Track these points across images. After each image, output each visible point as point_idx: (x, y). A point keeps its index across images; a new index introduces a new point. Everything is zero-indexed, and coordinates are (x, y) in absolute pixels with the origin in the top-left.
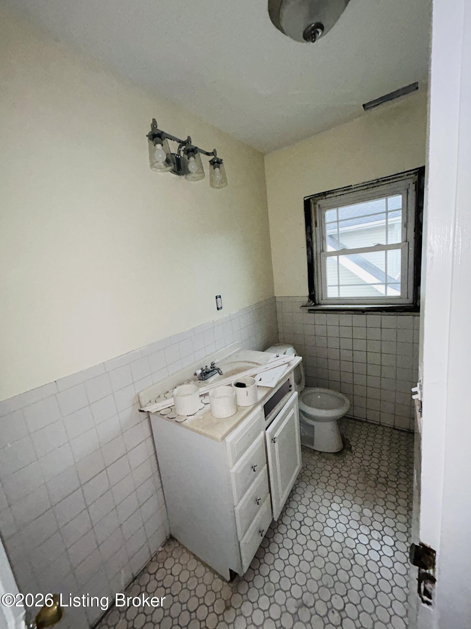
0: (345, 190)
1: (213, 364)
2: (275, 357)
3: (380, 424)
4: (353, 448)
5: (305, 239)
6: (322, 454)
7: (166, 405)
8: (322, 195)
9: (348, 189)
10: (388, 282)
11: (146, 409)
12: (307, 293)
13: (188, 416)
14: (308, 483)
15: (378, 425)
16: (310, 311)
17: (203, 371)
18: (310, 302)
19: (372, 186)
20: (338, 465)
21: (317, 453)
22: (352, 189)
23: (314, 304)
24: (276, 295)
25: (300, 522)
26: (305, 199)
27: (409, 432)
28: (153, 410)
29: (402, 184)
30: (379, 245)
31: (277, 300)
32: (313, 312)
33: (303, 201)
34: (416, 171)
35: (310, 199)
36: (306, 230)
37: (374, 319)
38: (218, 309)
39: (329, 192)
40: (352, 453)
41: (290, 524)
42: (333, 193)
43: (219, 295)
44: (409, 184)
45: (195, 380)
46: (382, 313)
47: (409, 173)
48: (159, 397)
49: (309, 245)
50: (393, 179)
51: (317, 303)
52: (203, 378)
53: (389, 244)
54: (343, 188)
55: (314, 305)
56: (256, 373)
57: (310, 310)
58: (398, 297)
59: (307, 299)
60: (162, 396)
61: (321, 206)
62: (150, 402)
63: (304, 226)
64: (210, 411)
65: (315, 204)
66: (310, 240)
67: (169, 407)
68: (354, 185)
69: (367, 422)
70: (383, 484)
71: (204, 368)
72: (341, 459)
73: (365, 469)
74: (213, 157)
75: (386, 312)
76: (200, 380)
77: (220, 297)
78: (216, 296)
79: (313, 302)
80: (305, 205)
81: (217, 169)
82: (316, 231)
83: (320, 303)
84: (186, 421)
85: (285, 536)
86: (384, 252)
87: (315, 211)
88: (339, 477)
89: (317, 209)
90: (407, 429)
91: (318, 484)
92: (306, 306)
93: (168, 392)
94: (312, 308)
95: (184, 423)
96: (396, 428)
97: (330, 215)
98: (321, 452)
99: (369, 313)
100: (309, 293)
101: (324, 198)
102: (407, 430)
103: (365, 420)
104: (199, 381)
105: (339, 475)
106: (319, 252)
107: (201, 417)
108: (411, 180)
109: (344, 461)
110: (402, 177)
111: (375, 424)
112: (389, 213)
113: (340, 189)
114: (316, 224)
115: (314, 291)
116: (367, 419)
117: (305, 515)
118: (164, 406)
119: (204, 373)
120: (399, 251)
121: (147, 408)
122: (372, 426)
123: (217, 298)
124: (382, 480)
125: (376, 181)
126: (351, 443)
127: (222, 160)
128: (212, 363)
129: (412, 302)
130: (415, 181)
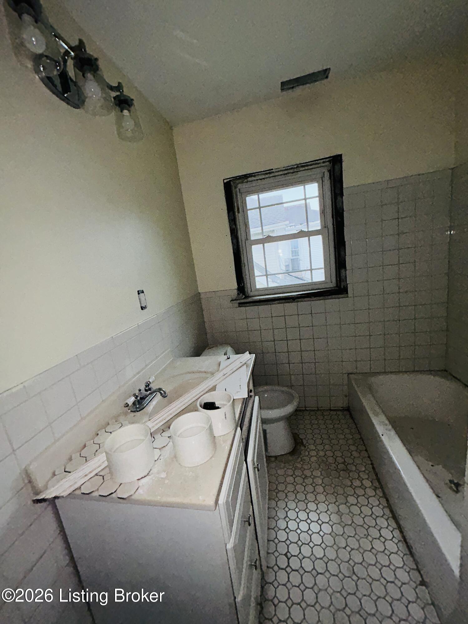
0: (267, 174)
1: (148, 385)
2: (227, 359)
3: (318, 409)
4: (305, 442)
5: (229, 225)
6: (278, 458)
7: (90, 472)
8: (243, 177)
9: (269, 172)
10: (313, 268)
11: (49, 494)
12: (235, 286)
13: (138, 480)
14: (277, 499)
15: (316, 410)
16: (240, 305)
17: (136, 397)
18: (239, 295)
19: (291, 171)
20: (298, 466)
21: (273, 459)
22: (273, 172)
23: (244, 296)
24: (199, 292)
25: (286, 555)
26: (225, 181)
27: (343, 410)
28: (64, 491)
29: (318, 171)
30: (302, 231)
31: (202, 296)
32: (244, 305)
33: (223, 183)
34: (331, 159)
35: (230, 181)
36: (229, 216)
37: (304, 305)
38: (142, 308)
39: (251, 175)
40: (305, 447)
41: (276, 564)
42: (255, 176)
43: (141, 290)
44: (324, 172)
45: (126, 414)
46: (311, 299)
47: (324, 160)
48: (70, 459)
49: (234, 233)
50: (311, 165)
51: (247, 295)
52: (137, 408)
53: (310, 230)
54: (264, 171)
55: (244, 298)
56: (214, 384)
57: (239, 303)
58: (323, 281)
59: (236, 292)
60: (76, 456)
61: (242, 191)
62: (54, 474)
63: (226, 211)
64: (175, 457)
65: (236, 187)
66: (234, 227)
67: (96, 475)
68: (275, 169)
69: (307, 410)
70: (344, 470)
71: (137, 393)
72: (298, 458)
73: (323, 460)
74: (118, 93)
75: (315, 297)
76: (134, 412)
77: (143, 292)
78: (138, 291)
79: (243, 295)
80: (225, 187)
81: (126, 112)
82: (240, 217)
83: (250, 295)
84: (140, 491)
85: (276, 584)
86: (307, 238)
87: (237, 195)
88: (304, 479)
89: (238, 194)
90: (342, 407)
91: (286, 496)
92: (236, 300)
93: (85, 446)
94: (243, 301)
95: (135, 497)
96: (332, 408)
97: (251, 201)
98: (276, 457)
99: (300, 300)
100: (238, 285)
101: (245, 181)
102: (341, 409)
103: (304, 409)
104: (133, 414)
105: (303, 476)
106: (243, 240)
107: (163, 475)
108: (326, 168)
109: (301, 458)
110: (318, 164)
111: (314, 410)
112: (307, 200)
113: (261, 172)
114: (238, 209)
115: (244, 283)
116: (305, 407)
117: (288, 542)
118: (86, 476)
119: (138, 401)
120: (320, 237)
121: (48, 491)
122: (312, 413)
123: (139, 294)
124: (341, 466)
125: (295, 166)
126: (301, 436)
127: (132, 100)
128: (147, 383)
129: (335, 285)
130: (329, 168)
